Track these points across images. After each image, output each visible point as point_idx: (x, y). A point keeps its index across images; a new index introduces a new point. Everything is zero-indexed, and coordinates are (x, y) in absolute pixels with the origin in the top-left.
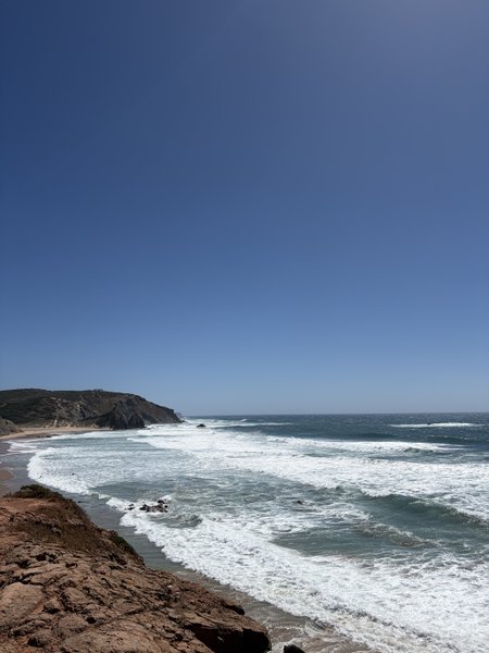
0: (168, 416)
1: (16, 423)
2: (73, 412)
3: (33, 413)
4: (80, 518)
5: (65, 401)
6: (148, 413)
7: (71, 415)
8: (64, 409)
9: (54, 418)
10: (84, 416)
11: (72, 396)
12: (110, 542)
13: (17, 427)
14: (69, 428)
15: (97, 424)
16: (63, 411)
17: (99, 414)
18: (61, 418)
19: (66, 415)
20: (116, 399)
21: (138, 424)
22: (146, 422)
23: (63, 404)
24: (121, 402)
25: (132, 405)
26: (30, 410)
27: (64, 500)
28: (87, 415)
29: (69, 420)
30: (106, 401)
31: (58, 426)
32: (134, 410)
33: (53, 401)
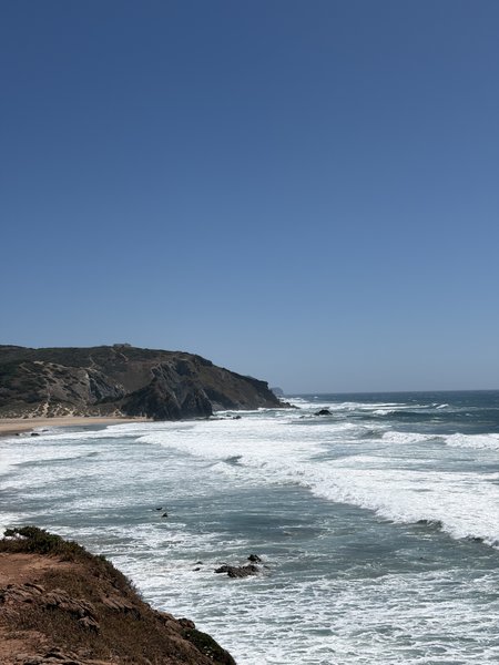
0: (254, 394)
2: (77, 388)
3: (3, 390)
4: (125, 594)
5: (60, 367)
6: (217, 389)
7: (75, 395)
8: (59, 383)
9: (41, 400)
10: (98, 395)
11: (73, 358)
12: (187, 643)
14: (70, 419)
15: (124, 409)
16: (58, 386)
17: (125, 391)
18: (55, 401)
19: (64, 394)
20: (156, 363)
21: (199, 408)
22: (215, 405)
23: (59, 374)
24: (166, 368)
25: (188, 372)
27: (88, 557)
28: (104, 393)
29: (69, 404)
30: (138, 365)
31: (50, 415)
32: (191, 384)
33: (38, 369)
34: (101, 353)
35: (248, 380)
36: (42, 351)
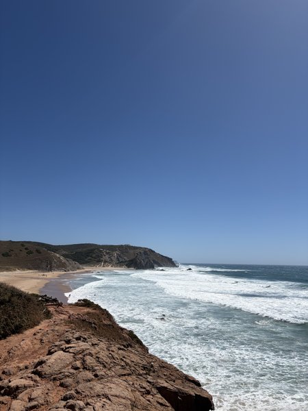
0: (169, 262)
1: (81, 264)
2: (113, 258)
3: (90, 258)
4: (110, 321)
5: (108, 251)
6: (156, 260)
7: (111, 260)
8: (107, 256)
9: (101, 261)
10: (119, 260)
11: (112, 248)
12: (127, 336)
13: (81, 266)
14: (110, 268)
15: (127, 265)
16: (107, 257)
17: (128, 260)
18: (105, 262)
19: (108, 260)
20: (138, 251)
21: (150, 266)
22: (155, 265)
23: (107, 253)
24: (140, 253)
25: (147, 254)
26: (88, 256)
27: (101, 309)
28: (121, 260)
29: (110, 263)
30: (132, 251)
31: (104, 266)
32: (148, 258)
33: (101, 251)
34: (120, 247)
35: (166, 257)
36: (103, 246)
